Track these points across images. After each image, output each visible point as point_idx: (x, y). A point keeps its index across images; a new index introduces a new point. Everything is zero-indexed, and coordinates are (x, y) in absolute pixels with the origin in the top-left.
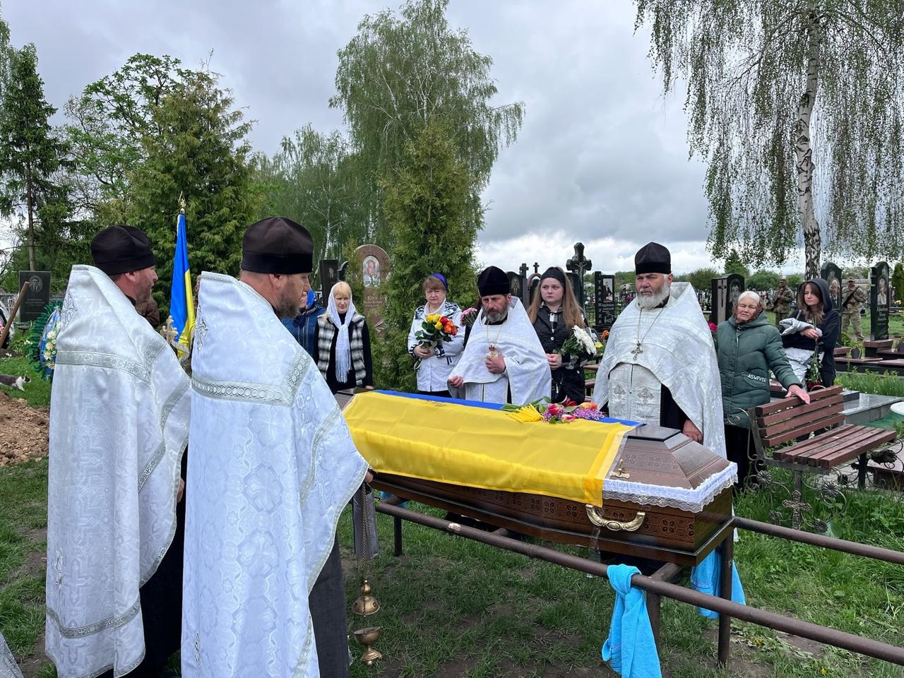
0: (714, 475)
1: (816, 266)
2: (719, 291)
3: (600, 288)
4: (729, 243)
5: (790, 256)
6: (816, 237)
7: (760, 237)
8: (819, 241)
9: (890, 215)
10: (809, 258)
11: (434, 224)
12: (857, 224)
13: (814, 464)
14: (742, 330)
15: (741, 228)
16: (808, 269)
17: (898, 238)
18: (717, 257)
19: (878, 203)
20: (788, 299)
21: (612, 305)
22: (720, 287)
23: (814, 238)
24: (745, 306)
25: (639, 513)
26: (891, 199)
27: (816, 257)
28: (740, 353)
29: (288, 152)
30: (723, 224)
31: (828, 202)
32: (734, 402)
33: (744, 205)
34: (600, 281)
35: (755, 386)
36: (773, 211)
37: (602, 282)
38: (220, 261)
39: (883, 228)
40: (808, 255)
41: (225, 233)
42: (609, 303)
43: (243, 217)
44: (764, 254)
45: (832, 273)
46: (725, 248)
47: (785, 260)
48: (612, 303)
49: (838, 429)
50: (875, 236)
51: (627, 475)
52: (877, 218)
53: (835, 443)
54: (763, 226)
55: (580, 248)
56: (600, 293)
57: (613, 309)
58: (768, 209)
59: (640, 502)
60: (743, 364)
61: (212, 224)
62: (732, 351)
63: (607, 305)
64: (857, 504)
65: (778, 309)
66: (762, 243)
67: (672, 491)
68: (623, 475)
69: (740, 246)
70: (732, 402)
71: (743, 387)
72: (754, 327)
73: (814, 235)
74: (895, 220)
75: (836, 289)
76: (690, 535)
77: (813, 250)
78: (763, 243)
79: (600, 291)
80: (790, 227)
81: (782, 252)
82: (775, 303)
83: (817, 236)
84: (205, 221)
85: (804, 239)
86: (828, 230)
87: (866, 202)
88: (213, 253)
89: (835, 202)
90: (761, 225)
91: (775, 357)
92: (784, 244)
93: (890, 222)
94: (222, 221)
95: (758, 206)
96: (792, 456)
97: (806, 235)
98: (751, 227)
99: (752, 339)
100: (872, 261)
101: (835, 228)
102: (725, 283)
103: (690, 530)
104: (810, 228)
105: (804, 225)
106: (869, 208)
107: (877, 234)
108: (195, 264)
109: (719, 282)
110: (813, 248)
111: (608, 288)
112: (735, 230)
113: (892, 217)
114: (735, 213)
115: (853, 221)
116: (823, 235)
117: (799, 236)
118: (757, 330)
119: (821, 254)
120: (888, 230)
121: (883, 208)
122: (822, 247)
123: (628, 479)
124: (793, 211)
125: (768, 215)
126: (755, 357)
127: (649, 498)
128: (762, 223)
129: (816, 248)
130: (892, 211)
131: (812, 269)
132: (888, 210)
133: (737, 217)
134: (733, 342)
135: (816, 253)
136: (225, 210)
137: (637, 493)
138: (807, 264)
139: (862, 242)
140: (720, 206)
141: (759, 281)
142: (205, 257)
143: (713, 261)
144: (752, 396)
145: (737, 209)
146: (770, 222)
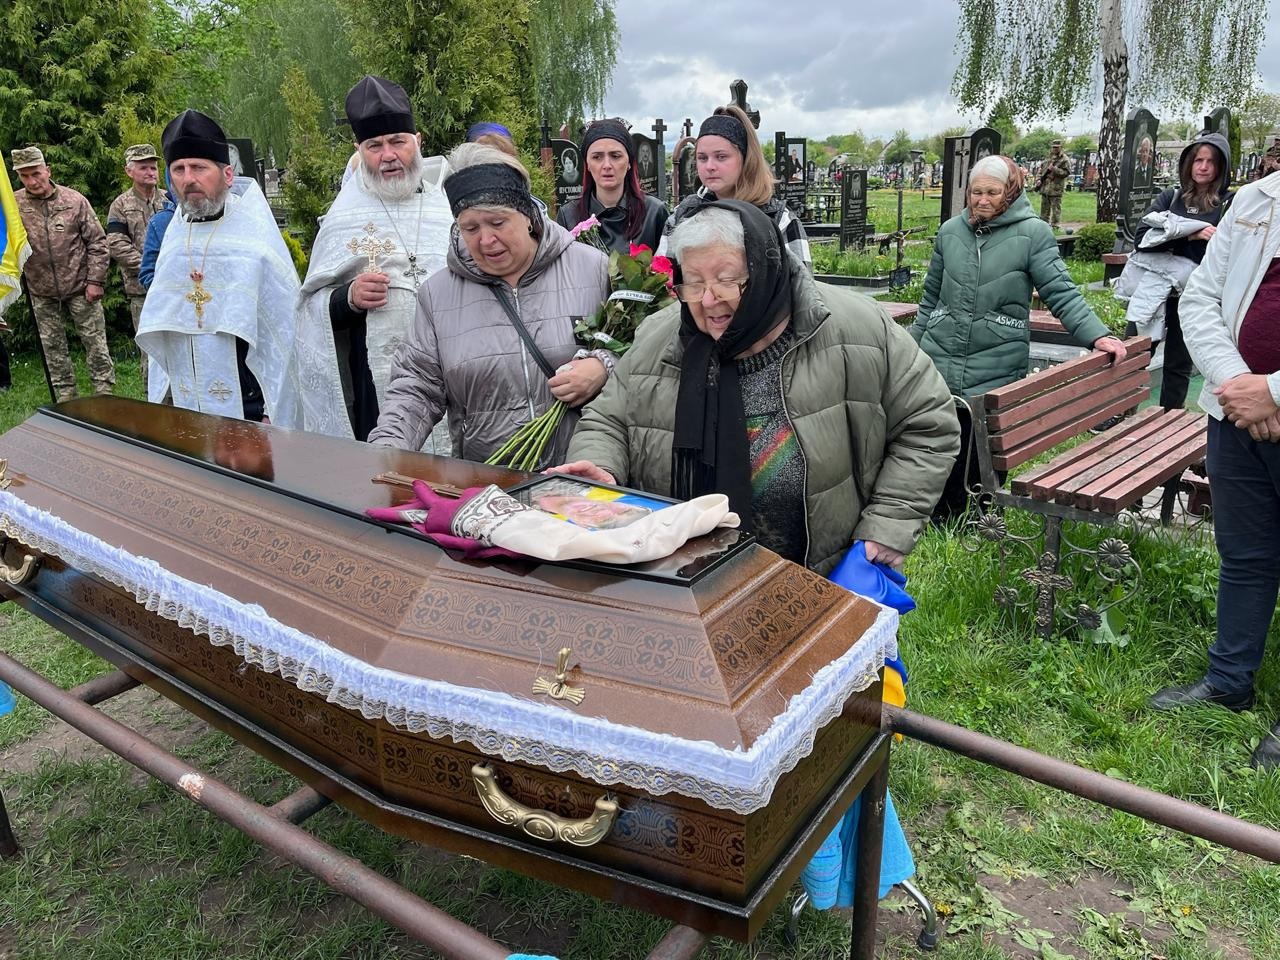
0: (823, 672)
1: (1118, 117)
2: (957, 159)
3: (783, 160)
4: (988, 80)
5: (1079, 101)
6: (1122, 70)
7: (1037, 69)
8: (1126, 75)
9: (1236, 34)
10: (1108, 104)
11: (424, 32)
12: (1185, 48)
13: (1085, 506)
14: (986, 233)
15: (1009, 54)
16: (1106, 121)
17: (1243, 71)
18: (968, 105)
19: (1219, 13)
20: (1062, 172)
21: (803, 187)
22: (958, 153)
23: (1120, 71)
24: (981, 193)
25: (601, 804)
26: (1240, 6)
27: (1119, 103)
28: (984, 278)
30: (981, 47)
31: (1144, 9)
32: (969, 367)
33: (1014, 15)
34: (782, 148)
35: (1005, 337)
36: (1060, 24)
37: (786, 150)
38: (88, 118)
39: (1223, 54)
40: (1108, 99)
41: (90, 64)
42: (796, 184)
43: (124, 33)
44: (1040, 98)
45: (1143, 127)
46: (980, 89)
47: (1073, 109)
48: (801, 184)
49: (1136, 419)
50: (1209, 69)
51: (576, 694)
52: (1216, 39)
53: (1130, 452)
54: (1042, 52)
55: (739, 90)
56: (783, 168)
57: (803, 193)
58: (1051, 22)
59: (601, 776)
60: (988, 296)
61: (67, 49)
62: (969, 275)
63: (795, 188)
64: (1162, 570)
65: (1047, 188)
66: (1039, 79)
67: (687, 752)
68: (565, 691)
69: (1004, 84)
70: (966, 367)
71: (986, 339)
72: (1007, 225)
73: (1119, 65)
74: (1242, 42)
75: (1147, 154)
76: (735, 864)
77: (1115, 90)
78: (1041, 80)
79: (783, 164)
80: (1083, 55)
81: (1069, 95)
82: (1043, 179)
83: (1123, 66)
84: (53, 43)
85: (1104, 72)
86: (1140, 58)
87: (1202, 10)
88: (74, 103)
89: (1154, 12)
90: (1038, 49)
91: (1049, 276)
92: (1073, 81)
93: (1234, 45)
94: (85, 42)
95: (1038, 17)
96: (1046, 489)
97: (1107, 65)
98: (1024, 53)
99: (1005, 249)
100: (1201, 108)
101: (1150, 55)
102: (968, 145)
103: (734, 852)
104: (1114, 54)
105: (1106, 50)
106: (1205, 22)
107: (1212, 65)
108: (41, 124)
109: (958, 143)
110: (1117, 87)
111: (797, 160)
112: (999, 59)
113: (1238, 37)
114: (1000, 29)
115: (1180, 44)
116: (1131, 65)
117: (1096, 70)
118: (1013, 230)
119: (1127, 97)
120: (1231, 57)
121: (1226, 22)
122: (1129, 85)
123: (576, 708)
124: (1090, 26)
125: (1050, 32)
126: (1010, 283)
127: (626, 766)
128: (1040, 45)
129: (1120, 87)
130: (1240, 26)
131: (1112, 123)
132: (1234, 25)
133: (1002, 34)
135: (1120, 95)
136: (87, 21)
137: (594, 748)
138: (1105, 115)
139: (1189, 79)
140: (977, 16)
141: (1033, 145)
142: (58, 112)
143: (962, 112)
144: (1000, 354)
145: (1004, 22)
146: (1054, 43)
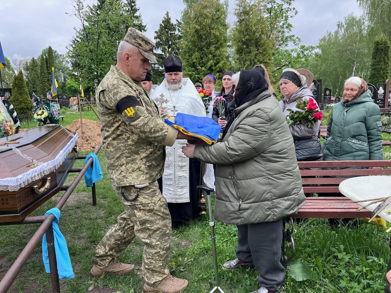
24: (348, 90)
28: (347, 123)
29: (340, 29)
35: (357, 149)
60: (349, 131)
71: (348, 149)
72: (359, 103)
118: (361, 105)
126: (359, 127)
134: (342, 115)
144: (354, 156)
